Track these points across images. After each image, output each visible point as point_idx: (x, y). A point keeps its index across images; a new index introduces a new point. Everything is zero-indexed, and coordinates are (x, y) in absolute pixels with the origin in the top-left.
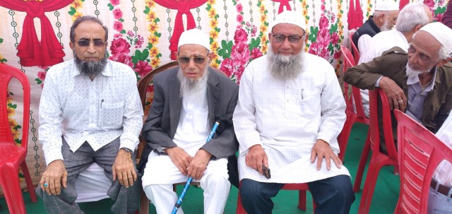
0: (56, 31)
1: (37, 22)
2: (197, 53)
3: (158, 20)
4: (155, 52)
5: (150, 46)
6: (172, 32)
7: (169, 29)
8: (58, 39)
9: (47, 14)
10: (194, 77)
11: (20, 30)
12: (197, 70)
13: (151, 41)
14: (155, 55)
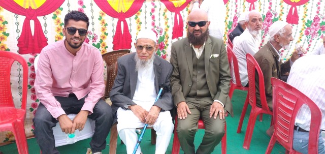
0: (44, 29)
1: (32, 23)
2: (149, 44)
3: (106, 25)
4: (104, 45)
5: (101, 41)
6: (115, 33)
7: (113, 30)
8: (45, 34)
9: (38, 18)
10: (145, 59)
11: (21, 28)
12: (147, 55)
13: (102, 38)
14: (104, 47)
